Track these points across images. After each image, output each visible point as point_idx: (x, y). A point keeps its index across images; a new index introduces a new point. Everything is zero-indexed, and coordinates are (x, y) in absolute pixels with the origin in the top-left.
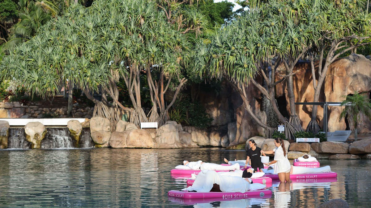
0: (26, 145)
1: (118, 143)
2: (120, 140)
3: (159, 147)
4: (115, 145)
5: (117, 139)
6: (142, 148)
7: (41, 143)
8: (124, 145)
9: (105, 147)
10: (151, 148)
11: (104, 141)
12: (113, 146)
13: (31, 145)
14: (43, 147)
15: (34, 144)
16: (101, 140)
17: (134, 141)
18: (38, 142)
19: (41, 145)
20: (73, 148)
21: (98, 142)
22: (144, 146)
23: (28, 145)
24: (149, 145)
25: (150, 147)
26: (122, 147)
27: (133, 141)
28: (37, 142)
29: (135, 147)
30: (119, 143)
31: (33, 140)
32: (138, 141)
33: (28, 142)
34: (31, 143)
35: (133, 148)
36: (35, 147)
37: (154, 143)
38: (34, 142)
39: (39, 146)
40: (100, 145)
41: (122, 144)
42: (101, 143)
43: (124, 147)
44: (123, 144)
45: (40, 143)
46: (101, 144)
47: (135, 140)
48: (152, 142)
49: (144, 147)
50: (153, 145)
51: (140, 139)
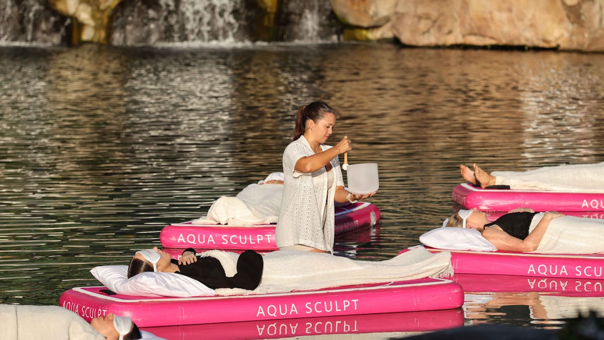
0: (50, 26)
1: (423, 25)
2: (434, 14)
3: (590, 45)
4: (414, 31)
5: (421, 10)
6: (521, 48)
7: (111, 18)
8: (450, 32)
9: (382, 41)
10: (555, 50)
11: (376, 14)
12: (406, 38)
13: (69, 29)
14: (117, 38)
15: (81, 26)
16: (366, 12)
17: (488, 16)
18: (98, 15)
19: (110, 31)
20: (248, 44)
21: (352, 20)
22: (528, 37)
23: (56, 28)
24: (550, 38)
25: (553, 45)
26: (441, 43)
27: (485, 19)
28: (93, 17)
29: (493, 42)
30: (429, 23)
31: (77, 9)
32: (504, 16)
33: (55, 13)
34: (68, 22)
35: (485, 48)
36: (88, 34)
37: (570, 27)
38: (84, 15)
39: (103, 34)
40: (364, 32)
41: (440, 28)
42: (365, 24)
43: (451, 40)
44: (446, 30)
45: (105, 21)
46: (367, 29)
47: (491, 13)
48: (561, 21)
49: (529, 44)
50: (566, 35)
51: (510, 10)
